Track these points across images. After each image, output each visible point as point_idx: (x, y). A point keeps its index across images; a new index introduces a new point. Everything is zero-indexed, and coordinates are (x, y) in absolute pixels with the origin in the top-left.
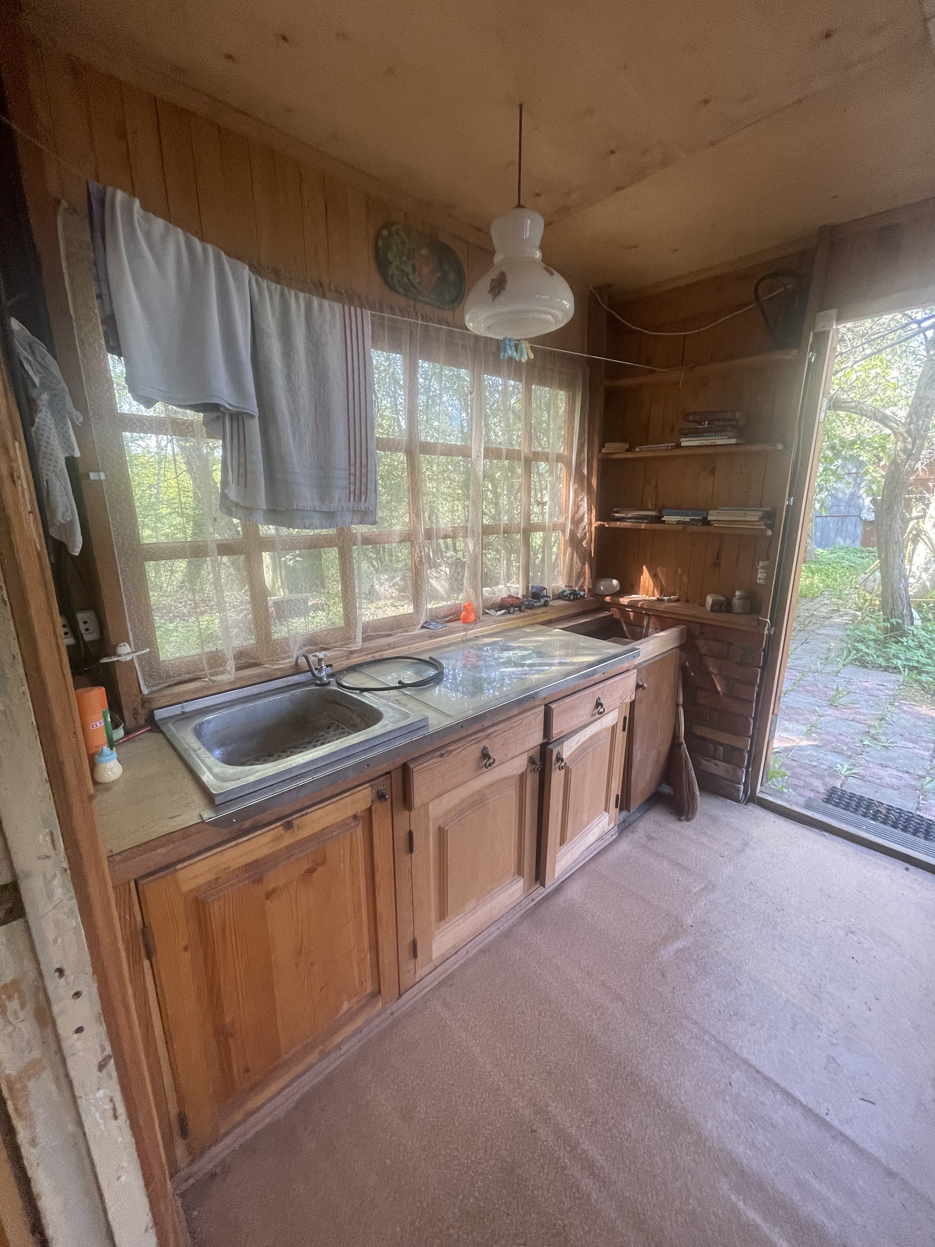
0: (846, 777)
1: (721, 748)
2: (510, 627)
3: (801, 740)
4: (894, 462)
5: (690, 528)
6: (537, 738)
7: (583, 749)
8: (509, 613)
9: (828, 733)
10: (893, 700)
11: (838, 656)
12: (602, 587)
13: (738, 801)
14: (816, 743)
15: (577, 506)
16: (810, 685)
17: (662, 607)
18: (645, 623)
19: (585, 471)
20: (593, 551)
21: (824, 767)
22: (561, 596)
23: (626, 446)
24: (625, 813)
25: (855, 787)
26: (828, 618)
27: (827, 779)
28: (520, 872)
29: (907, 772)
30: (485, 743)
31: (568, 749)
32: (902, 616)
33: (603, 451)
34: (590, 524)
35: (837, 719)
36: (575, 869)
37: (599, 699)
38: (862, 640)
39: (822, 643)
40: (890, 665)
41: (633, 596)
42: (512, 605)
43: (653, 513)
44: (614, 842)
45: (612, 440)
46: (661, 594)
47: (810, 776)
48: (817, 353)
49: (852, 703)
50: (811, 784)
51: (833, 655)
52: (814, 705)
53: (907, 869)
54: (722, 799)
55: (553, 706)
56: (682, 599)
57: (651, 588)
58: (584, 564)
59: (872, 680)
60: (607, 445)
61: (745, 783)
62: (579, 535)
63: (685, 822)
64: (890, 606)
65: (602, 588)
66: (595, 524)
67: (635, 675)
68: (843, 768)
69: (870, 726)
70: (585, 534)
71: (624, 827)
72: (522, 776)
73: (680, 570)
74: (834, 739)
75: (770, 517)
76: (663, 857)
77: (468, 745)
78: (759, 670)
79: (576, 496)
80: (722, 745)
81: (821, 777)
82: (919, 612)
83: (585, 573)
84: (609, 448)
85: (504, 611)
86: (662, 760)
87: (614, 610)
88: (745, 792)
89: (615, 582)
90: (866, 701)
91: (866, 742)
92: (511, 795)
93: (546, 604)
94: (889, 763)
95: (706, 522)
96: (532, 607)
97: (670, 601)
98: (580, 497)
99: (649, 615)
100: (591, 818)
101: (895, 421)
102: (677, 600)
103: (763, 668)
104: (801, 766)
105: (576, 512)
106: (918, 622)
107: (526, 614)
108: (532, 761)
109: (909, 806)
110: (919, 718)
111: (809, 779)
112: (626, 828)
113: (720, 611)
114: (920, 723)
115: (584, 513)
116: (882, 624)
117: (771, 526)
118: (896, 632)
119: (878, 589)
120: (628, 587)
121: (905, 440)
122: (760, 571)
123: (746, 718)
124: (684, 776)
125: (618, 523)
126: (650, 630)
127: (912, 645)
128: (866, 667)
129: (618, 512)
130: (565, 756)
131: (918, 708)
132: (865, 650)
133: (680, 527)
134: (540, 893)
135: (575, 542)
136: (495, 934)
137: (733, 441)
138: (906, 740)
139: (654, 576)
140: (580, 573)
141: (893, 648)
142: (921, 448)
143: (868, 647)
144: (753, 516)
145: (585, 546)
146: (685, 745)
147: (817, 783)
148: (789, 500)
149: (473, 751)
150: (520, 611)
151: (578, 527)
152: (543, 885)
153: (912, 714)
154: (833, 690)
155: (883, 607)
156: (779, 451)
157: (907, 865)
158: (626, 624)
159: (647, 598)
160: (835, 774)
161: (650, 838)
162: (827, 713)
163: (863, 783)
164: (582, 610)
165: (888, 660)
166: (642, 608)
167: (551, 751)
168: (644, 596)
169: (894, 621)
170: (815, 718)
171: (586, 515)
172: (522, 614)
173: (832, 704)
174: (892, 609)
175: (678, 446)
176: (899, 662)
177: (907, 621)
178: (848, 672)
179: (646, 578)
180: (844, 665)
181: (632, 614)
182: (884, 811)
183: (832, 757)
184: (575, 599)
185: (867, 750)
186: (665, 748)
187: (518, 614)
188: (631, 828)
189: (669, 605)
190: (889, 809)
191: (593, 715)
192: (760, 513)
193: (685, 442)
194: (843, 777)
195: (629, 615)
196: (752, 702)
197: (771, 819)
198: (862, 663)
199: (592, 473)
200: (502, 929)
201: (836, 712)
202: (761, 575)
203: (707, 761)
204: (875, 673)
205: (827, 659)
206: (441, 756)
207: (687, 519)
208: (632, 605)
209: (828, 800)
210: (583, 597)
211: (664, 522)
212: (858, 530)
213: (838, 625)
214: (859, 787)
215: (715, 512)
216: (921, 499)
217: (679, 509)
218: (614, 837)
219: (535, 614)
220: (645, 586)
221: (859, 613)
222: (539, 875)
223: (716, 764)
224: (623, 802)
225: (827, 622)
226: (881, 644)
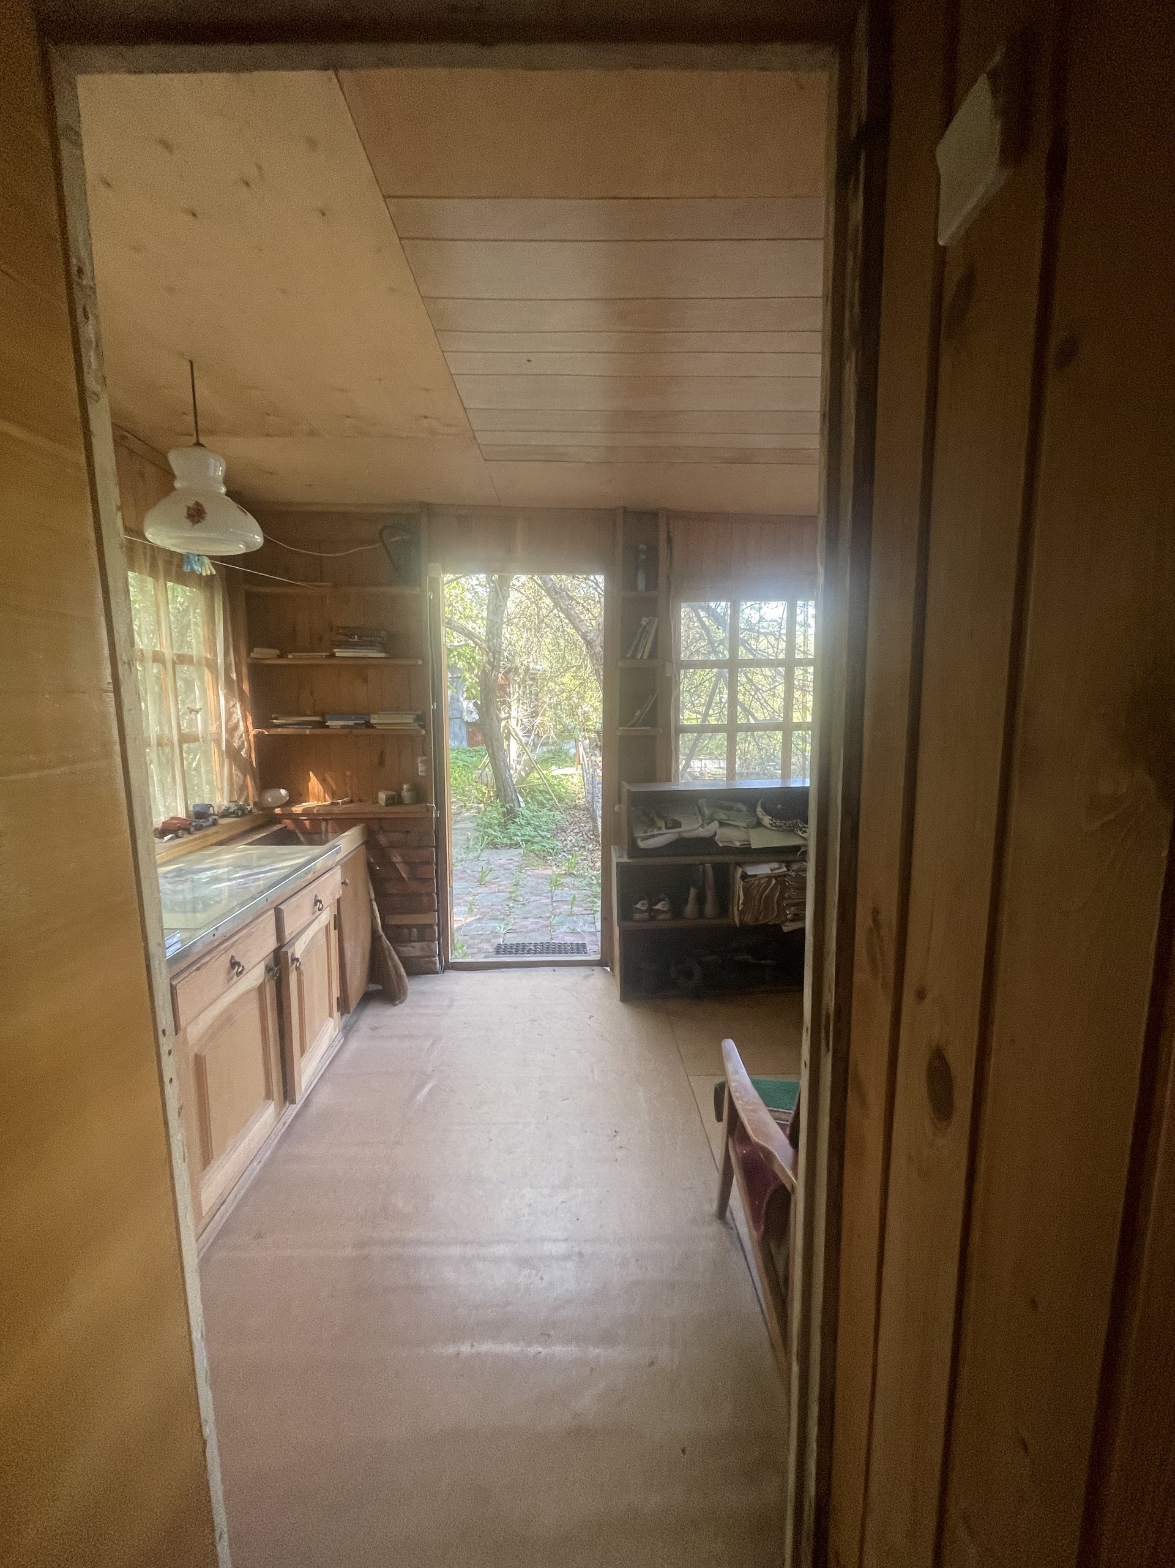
0: (505, 934)
1: (415, 930)
2: (182, 853)
3: (466, 918)
4: (484, 671)
5: (356, 732)
6: (272, 944)
7: (308, 951)
8: (177, 837)
9: (484, 907)
10: (520, 868)
11: (476, 844)
12: (269, 798)
13: (437, 973)
14: (478, 917)
15: (229, 715)
16: (461, 873)
17: (336, 810)
18: (323, 829)
19: (234, 676)
20: (254, 760)
21: (488, 932)
22: (226, 814)
23: (277, 652)
24: (346, 1016)
25: (512, 939)
26: (459, 814)
27: (493, 941)
28: (269, 1096)
29: (540, 917)
30: (232, 952)
31: (298, 949)
32: (512, 801)
33: (252, 655)
34: (247, 731)
35: (488, 894)
36: (316, 1081)
37: (316, 896)
38: (490, 826)
39: (461, 835)
40: (513, 842)
41: (303, 804)
42: (179, 828)
43: (317, 719)
44: (343, 1045)
45: (261, 646)
46: (333, 798)
47: (481, 943)
48: (434, 592)
49: (495, 879)
50: (483, 949)
51: (472, 843)
52: (468, 888)
53: (554, 970)
54: (423, 976)
55: (282, 907)
56: (355, 799)
57: (322, 794)
58: (245, 777)
59: (503, 857)
60: (256, 650)
61: (439, 955)
62: (236, 745)
63: (400, 1005)
64: (503, 793)
65: (269, 800)
66: (253, 732)
67: (339, 871)
68: (501, 928)
69: (511, 892)
70: (243, 743)
71: (347, 1030)
72: (261, 989)
73: (348, 773)
74: (489, 910)
75: (421, 719)
76: (391, 1037)
77: (220, 954)
78: (434, 849)
79: (227, 702)
80: (413, 926)
81: (488, 941)
82: (522, 797)
83: (247, 787)
84: (258, 653)
85: (170, 836)
86: (367, 953)
87: (287, 822)
88: (440, 963)
89: (283, 792)
90: (504, 875)
91: (511, 905)
92: (252, 1010)
93: (215, 823)
94: (528, 915)
95: (368, 725)
96: (199, 828)
97: (343, 803)
98: (232, 703)
99: (326, 820)
100: (321, 1025)
101: (479, 638)
102: (351, 802)
103: (436, 847)
104: (472, 938)
105: (228, 719)
106: (523, 805)
107: (197, 836)
108: (268, 969)
109: (546, 939)
110: (539, 878)
111: (480, 946)
112: (349, 1031)
113: (393, 804)
114: (540, 881)
115: (238, 721)
116: (501, 810)
117: (423, 727)
118: (510, 815)
119: (492, 781)
120: (297, 796)
121: (488, 655)
122: (419, 765)
123: (430, 895)
124: (390, 964)
125: (279, 730)
126: (330, 835)
127: (523, 823)
128: (497, 848)
129: (276, 719)
130: (297, 956)
131: (537, 871)
132: (494, 833)
133: (346, 731)
134: (292, 1110)
135: (232, 754)
136: (258, 1170)
137: (383, 655)
138: (535, 895)
139: (323, 781)
140: (242, 786)
141: (512, 828)
142: (499, 661)
143: (495, 831)
144: (409, 719)
145: (244, 756)
146: (384, 937)
147: (486, 946)
148: (433, 705)
149: (225, 960)
150: (189, 833)
151: (233, 737)
152: (293, 1102)
153: (534, 876)
154: (479, 872)
155: (497, 796)
156: (419, 665)
157: (553, 968)
158: (303, 833)
159: (320, 804)
160: (496, 935)
161: (374, 1029)
162: (479, 891)
163: (516, 935)
164: (254, 824)
165: (511, 839)
166: (319, 814)
167: (286, 953)
168: (316, 802)
169: (508, 805)
170: (471, 898)
171: (241, 723)
172: (191, 837)
173: (481, 883)
174: (505, 795)
175: (333, 656)
176: (518, 838)
177: (516, 803)
178: (485, 855)
179: (314, 783)
180: (482, 850)
181: (307, 822)
182: (533, 948)
183: (493, 924)
184: (244, 814)
185: (513, 910)
186: (367, 944)
187: (187, 838)
188: (354, 1029)
189: (342, 806)
190: (536, 945)
191: (314, 913)
192: (414, 716)
193: (339, 653)
194: (503, 935)
195: (304, 824)
196: (433, 879)
197: (465, 976)
198: (494, 845)
199: (242, 678)
200: (263, 1161)
201: (485, 889)
202: (421, 768)
203: (405, 946)
204: (504, 851)
205: (468, 848)
206: (198, 969)
207: (351, 723)
208: (306, 812)
209: (498, 953)
210: (250, 811)
211: (328, 727)
212: (463, 731)
213: (468, 818)
214: (514, 938)
215: (376, 716)
216: (504, 703)
217: (339, 715)
218: (342, 1041)
219: (207, 835)
220: (315, 793)
221: (482, 805)
222: (288, 1094)
223: (413, 947)
224: (343, 1005)
225: (459, 818)
226: (504, 826)
